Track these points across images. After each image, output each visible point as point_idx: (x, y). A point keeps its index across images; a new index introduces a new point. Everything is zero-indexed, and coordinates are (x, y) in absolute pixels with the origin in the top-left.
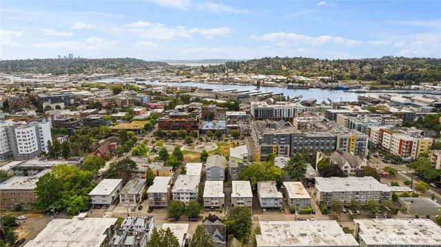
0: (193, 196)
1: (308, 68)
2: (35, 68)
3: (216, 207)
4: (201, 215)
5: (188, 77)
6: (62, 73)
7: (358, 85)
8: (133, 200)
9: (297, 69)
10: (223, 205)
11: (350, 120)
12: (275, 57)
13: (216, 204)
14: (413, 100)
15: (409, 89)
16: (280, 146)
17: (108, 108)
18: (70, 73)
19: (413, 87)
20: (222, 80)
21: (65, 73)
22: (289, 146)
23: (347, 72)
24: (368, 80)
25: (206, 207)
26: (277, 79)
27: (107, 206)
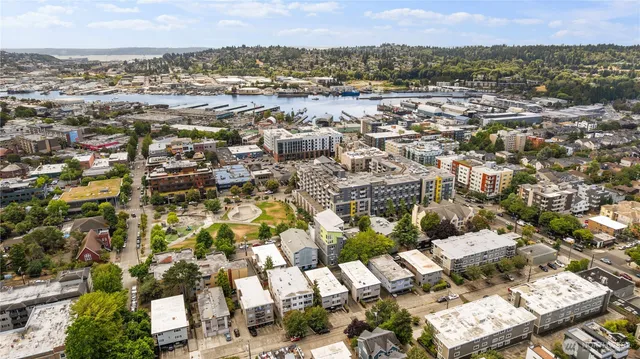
1: (295, 63)
3: (336, 307)
5: (112, 84)
7: (368, 87)
8: (224, 325)
9: (280, 65)
10: (346, 301)
11: (407, 149)
12: (241, 46)
13: (338, 301)
14: (444, 109)
15: (427, 91)
16: (359, 201)
20: (173, 87)
22: (369, 199)
23: (349, 68)
26: (258, 83)
27: (184, 343)
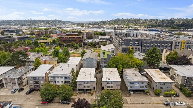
0: (67, 80)
1: (138, 22)
2: (13, 24)
3: (88, 90)
4: (73, 97)
5: (82, 26)
6: (25, 25)
7: (162, 29)
8: (15, 83)
9: (133, 23)
10: (94, 88)
13: (88, 87)
16: (134, 47)
17: (37, 35)
18: (29, 25)
19: (189, 30)
20: (98, 27)
21: (26, 25)
22: (140, 47)
23: (156, 24)
24: (166, 27)
25: (79, 90)
